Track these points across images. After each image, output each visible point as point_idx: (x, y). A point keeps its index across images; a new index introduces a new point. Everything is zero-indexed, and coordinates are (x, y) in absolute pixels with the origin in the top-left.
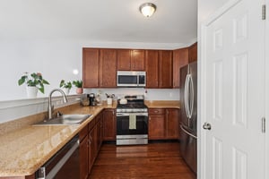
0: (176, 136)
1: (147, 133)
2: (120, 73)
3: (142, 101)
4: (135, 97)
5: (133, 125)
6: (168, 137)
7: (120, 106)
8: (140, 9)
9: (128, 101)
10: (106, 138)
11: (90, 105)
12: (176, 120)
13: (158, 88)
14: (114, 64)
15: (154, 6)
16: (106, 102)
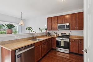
1: (69, 49)
2: (59, 25)
4: (66, 34)
5: (62, 45)
7: (59, 37)
9: (62, 35)
10: (53, 48)
11: (49, 36)
13: (76, 30)
14: (57, 22)
16: (54, 35)
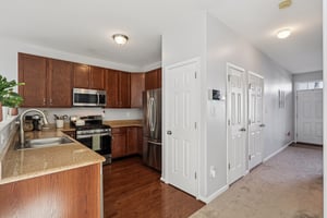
0: (135, 151)
1: (111, 153)
2: (76, 91)
3: (101, 121)
6: (129, 153)
8: (114, 37)
9: (86, 122)
11: (35, 129)
12: (135, 137)
15: (127, 38)
16: (56, 125)
